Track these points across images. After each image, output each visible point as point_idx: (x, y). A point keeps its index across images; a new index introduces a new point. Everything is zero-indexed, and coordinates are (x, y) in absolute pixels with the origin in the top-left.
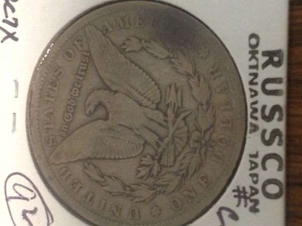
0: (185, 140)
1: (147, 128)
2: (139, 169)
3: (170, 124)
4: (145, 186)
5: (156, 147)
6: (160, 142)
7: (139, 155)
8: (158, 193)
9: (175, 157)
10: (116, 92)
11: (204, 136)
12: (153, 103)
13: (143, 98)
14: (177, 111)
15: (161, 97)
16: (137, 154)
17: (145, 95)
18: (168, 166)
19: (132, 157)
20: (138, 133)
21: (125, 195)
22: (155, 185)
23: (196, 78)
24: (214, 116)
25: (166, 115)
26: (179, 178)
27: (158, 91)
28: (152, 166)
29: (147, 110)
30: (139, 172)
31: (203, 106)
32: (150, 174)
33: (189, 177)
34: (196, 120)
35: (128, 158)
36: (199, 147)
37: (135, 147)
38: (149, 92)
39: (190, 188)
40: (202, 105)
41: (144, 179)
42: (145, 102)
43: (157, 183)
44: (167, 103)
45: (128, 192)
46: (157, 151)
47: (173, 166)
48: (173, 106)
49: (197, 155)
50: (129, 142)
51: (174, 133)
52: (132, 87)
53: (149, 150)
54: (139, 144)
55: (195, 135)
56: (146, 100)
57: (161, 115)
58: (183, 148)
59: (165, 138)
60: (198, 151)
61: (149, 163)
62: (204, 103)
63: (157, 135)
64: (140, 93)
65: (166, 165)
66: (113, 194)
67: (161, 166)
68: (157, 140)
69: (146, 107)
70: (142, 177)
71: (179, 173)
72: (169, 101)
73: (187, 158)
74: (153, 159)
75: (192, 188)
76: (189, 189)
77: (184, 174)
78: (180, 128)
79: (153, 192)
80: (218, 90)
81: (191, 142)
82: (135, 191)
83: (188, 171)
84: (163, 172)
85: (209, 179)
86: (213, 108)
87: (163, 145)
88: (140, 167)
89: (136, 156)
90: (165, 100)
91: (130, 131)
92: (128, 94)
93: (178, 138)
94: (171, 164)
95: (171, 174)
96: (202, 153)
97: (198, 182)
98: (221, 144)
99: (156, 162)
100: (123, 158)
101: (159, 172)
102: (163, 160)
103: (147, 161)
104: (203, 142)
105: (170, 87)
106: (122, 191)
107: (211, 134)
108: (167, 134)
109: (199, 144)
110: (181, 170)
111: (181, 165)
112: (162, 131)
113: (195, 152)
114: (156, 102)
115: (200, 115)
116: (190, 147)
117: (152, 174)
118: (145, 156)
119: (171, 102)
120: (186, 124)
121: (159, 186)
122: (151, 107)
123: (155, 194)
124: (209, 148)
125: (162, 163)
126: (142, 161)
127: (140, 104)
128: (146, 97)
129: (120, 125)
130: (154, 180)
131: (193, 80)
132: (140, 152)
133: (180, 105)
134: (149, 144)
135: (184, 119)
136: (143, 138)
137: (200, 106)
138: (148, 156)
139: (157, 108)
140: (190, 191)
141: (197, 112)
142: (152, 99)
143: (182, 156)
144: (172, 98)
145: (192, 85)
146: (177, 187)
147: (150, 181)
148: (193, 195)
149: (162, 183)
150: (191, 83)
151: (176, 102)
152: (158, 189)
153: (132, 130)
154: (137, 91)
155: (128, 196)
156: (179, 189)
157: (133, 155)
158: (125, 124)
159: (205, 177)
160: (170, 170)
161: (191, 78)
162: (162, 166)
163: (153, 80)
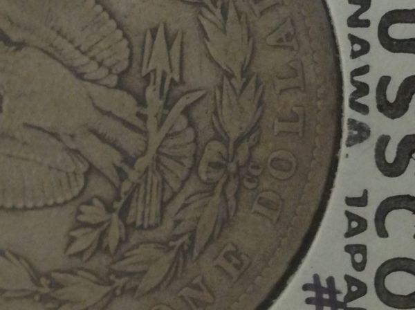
0: (188, 163)
1: (94, 132)
2: (73, 233)
3: (152, 124)
4: (87, 275)
5: (115, 180)
6: (126, 168)
7: (74, 198)
8: (118, 292)
9: (164, 205)
10: (20, 45)
11: (235, 152)
12: (110, 72)
13: (85, 59)
14: (169, 92)
15: (131, 58)
16: (69, 196)
17: (91, 54)
18: (146, 226)
19: (56, 205)
20: (73, 146)
21: (37, 298)
22: (111, 272)
23: (218, 11)
24: (260, 103)
25: (142, 102)
26: (172, 255)
27: (125, 42)
28: (105, 226)
29: (95, 90)
30: (72, 240)
31: (233, 81)
32: (100, 246)
33: (196, 254)
34: (215, 113)
35: (46, 206)
36: (223, 181)
37: (64, 181)
38: (102, 45)
39: (197, 281)
40: (230, 76)
41: (85, 258)
42: (92, 70)
43: (115, 267)
44: (144, 73)
45: (45, 290)
46: (118, 190)
47: (157, 226)
48: (159, 80)
49: (216, 199)
50: (50, 168)
51: (161, 146)
52: (59, 33)
53: (99, 188)
54: (75, 173)
55: (214, 151)
56: (94, 65)
57: (130, 101)
58: (183, 183)
59: (138, 157)
60: (219, 188)
61: (99, 219)
62: (237, 72)
63: (119, 149)
64: (78, 48)
65: (139, 223)
66: (8, 294)
67: (127, 226)
68: (118, 164)
69: (94, 81)
70: (80, 254)
71: (172, 244)
72: (150, 68)
73: (192, 207)
74: (109, 209)
75: (203, 281)
76: (195, 282)
77: (182, 246)
78: (176, 134)
79: (108, 289)
80: (272, 40)
81: (203, 167)
82: (62, 287)
83: (192, 238)
84: (133, 241)
85: (243, 257)
86: (258, 85)
87: (134, 176)
88: (75, 229)
89: (65, 203)
90: (141, 65)
91: (54, 141)
92: (51, 50)
93: (171, 157)
94: (152, 222)
95: (152, 245)
96: (230, 195)
97: (218, 266)
98: (275, 173)
99: (115, 216)
100: (35, 208)
101: (121, 242)
102: (132, 212)
103: (93, 213)
104: (232, 167)
105: (154, 32)
106: (30, 286)
107: (251, 149)
108: (142, 149)
109: (222, 172)
110: (177, 237)
111: (177, 222)
112: (131, 142)
113: (212, 194)
114: (119, 69)
115: (225, 102)
116: (199, 179)
117: (104, 245)
118: (89, 203)
119: (154, 71)
120: (191, 124)
121: (120, 275)
122: (105, 82)
123: (112, 296)
124: (246, 183)
125: (130, 220)
126: (79, 212)
127: (80, 76)
128: (93, 58)
129: (28, 126)
130: (110, 260)
131: (210, 16)
132: (76, 191)
133: (177, 78)
134: (99, 172)
135: (187, 111)
136: (86, 159)
137: (226, 81)
138: (96, 202)
139: (119, 86)
140: (197, 287)
141: (218, 93)
142: (108, 62)
143: (179, 200)
144: (158, 60)
145: (206, 28)
146: (165, 277)
147: (100, 262)
148: (205, 296)
149: (130, 269)
150: (204, 22)
151: (168, 70)
152: (120, 282)
153: (59, 140)
154: (71, 42)
155: (44, 299)
156: (169, 284)
157: (60, 200)
158: (41, 124)
159: (236, 253)
160: (150, 235)
161: (205, 11)
162: (129, 227)
163: (112, 16)
